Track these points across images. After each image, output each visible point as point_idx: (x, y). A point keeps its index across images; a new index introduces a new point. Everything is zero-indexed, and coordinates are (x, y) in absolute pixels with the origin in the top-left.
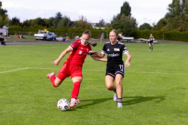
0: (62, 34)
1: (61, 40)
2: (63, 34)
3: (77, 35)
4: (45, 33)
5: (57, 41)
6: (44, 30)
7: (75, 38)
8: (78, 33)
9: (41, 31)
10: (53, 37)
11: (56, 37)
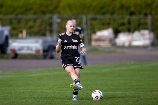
0: (27, 21)
1: (33, 52)
2: (35, 21)
3: (105, 26)
7: (94, 37)
8: (108, 16)
11: (7, 38)
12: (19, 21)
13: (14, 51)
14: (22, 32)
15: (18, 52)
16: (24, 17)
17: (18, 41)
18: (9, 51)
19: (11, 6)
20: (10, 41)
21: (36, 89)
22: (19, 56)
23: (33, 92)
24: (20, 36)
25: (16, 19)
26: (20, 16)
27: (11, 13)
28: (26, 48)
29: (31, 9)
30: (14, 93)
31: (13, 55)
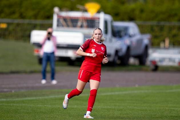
1: (176, 64)
4: (91, 23)
5: (156, 68)
6: (86, 11)
9: (64, 14)
10: (129, 48)
11: (147, 48)
12: (162, 29)
13: (154, 62)
14: (164, 41)
15: (159, 64)
16: (167, 24)
17: (159, 51)
18: (148, 63)
19: (152, 11)
20: (150, 51)
21: (174, 107)
22: (159, 69)
23: (171, 110)
24: (162, 45)
25: (157, 26)
26: (162, 23)
27: (153, 19)
28: (168, 60)
29: (176, 15)
30: (150, 110)
31: (152, 67)
